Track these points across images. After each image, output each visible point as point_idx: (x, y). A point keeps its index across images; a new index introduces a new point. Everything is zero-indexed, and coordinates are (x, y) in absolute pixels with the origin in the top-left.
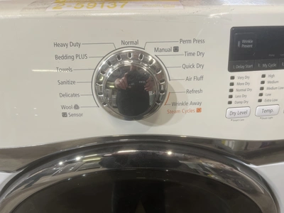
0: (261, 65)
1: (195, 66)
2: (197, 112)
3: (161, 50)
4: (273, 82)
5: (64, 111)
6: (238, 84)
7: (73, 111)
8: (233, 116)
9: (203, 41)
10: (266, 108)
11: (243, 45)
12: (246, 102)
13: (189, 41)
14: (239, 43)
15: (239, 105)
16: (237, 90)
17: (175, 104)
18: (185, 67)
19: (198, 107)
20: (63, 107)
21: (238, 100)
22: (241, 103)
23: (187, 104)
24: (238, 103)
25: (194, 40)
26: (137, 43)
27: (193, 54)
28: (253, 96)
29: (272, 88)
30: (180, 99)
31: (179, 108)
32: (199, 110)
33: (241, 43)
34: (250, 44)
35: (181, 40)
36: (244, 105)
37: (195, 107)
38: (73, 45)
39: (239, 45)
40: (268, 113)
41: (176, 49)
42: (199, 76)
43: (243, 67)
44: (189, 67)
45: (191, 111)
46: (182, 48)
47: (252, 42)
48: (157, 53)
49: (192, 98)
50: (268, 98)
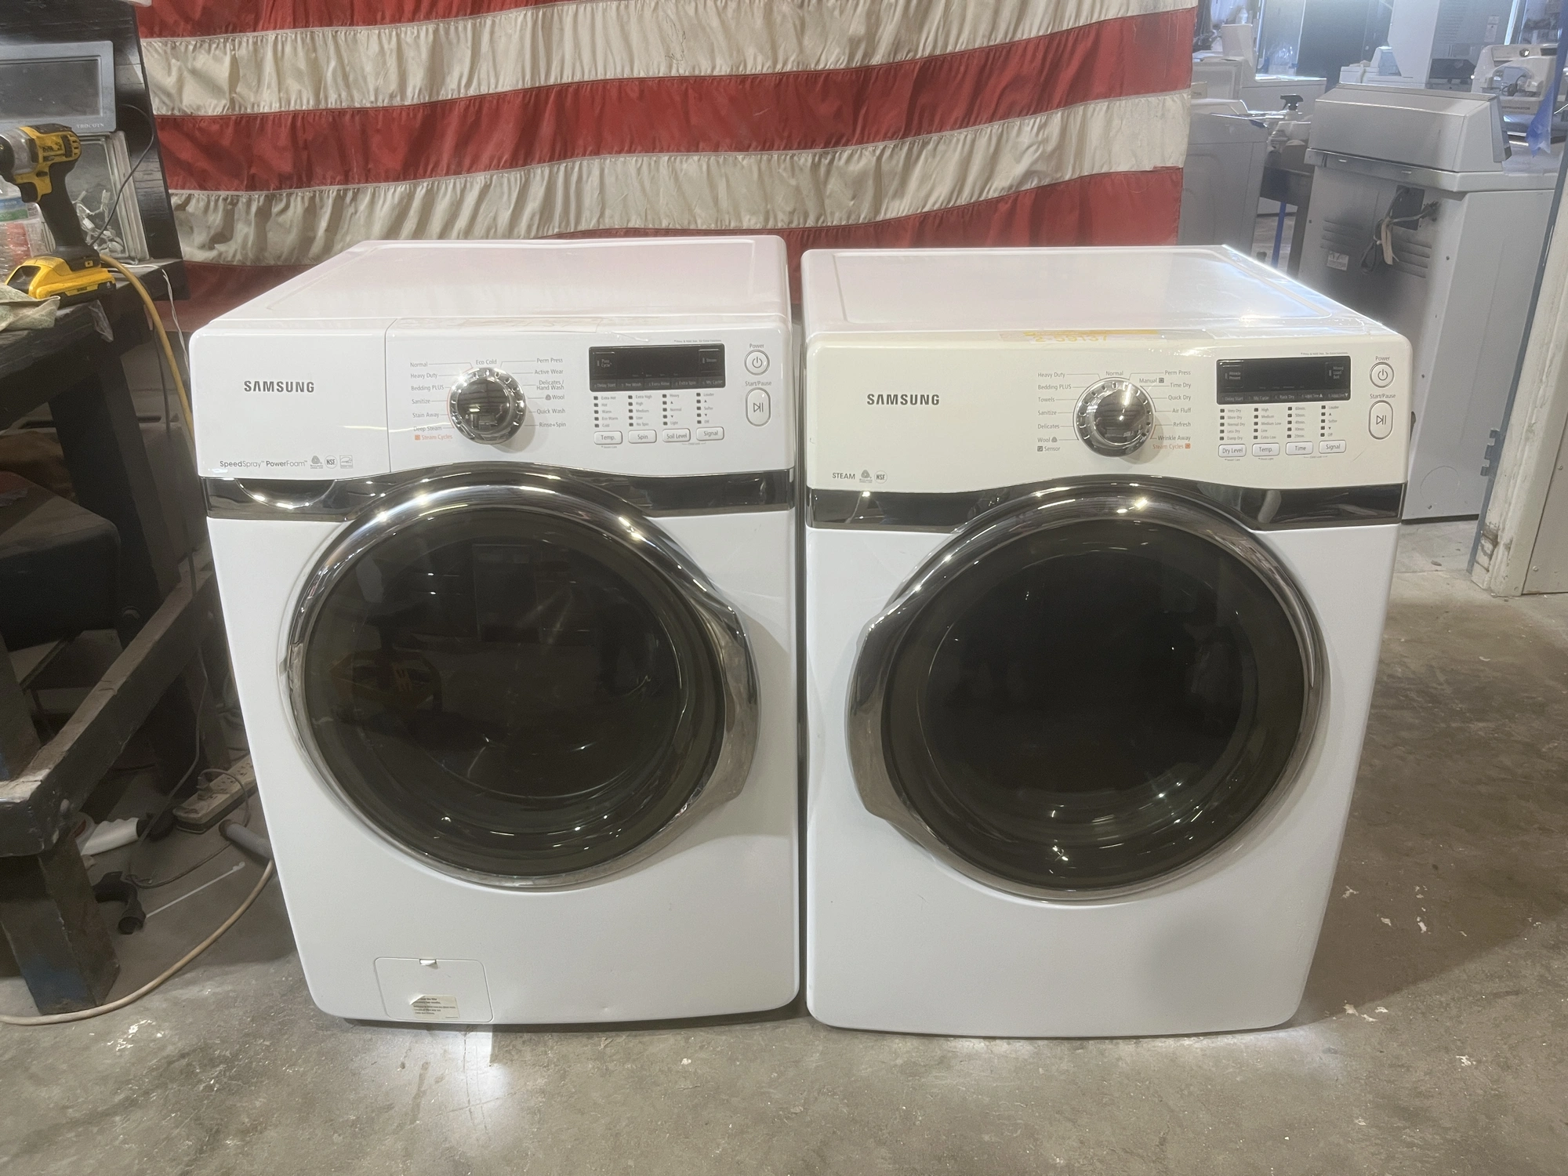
0: (1253, 398)
1: (1182, 398)
2: (1186, 448)
3: (1146, 381)
4: (1268, 417)
5: (1040, 444)
6: (1229, 418)
7: (1050, 444)
8: (1225, 454)
9: (1188, 373)
10: (1263, 446)
11: (1230, 378)
12: (1239, 438)
13: (1175, 373)
14: (1226, 374)
15: (1233, 442)
16: (1229, 424)
17: (1161, 438)
18: (1171, 398)
19: (1187, 442)
20: (1040, 440)
21: (1231, 435)
22: (1235, 439)
23: (1174, 438)
24: (1231, 439)
25: (1180, 372)
26: (1121, 374)
27: (1179, 386)
28: (1247, 433)
29: (1268, 424)
30: (1167, 431)
31: (1166, 442)
32: (1188, 446)
33: (1229, 376)
34: (1238, 376)
35: (1166, 372)
36: (1237, 441)
37: (1184, 442)
38: (1057, 375)
39: (1226, 377)
40: (1267, 453)
41: (1162, 380)
42: (1186, 409)
43: (1232, 399)
44: (1176, 398)
45: (1179, 447)
46: (1166, 377)
47: (1240, 374)
48: (1143, 384)
49: (1180, 431)
50: (1264, 434)
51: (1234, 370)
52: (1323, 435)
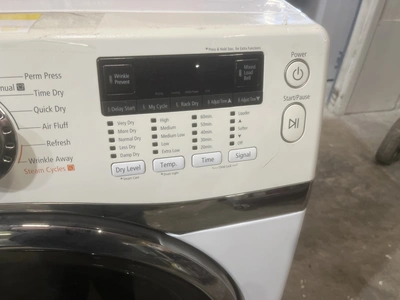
0: (147, 107)
1: (53, 109)
2: (69, 170)
4: (169, 128)
6: (120, 131)
8: (121, 173)
9: (58, 76)
10: (166, 161)
11: (116, 81)
12: (136, 154)
13: (39, 76)
14: (111, 77)
15: (127, 158)
16: (120, 140)
17: (33, 161)
18: (38, 110)
19: (69, 163)
21: (125, 152)
22: (130, 155)
23: (51, 160)
24: (125, 156)
25: (46, 75)
27: (48, 94)
28: (144, 147)
29: (169, 136)
30: (39, 153)
31: (40, 166)
32: (71, 168)
33: (114, 79)
34: (126, 79)
35: (26, 75)
36: (132, 158)
37: (65, 164)
39: (111, 81)
40: (170, 168)
41: (21, 87)
42: (61, 123)
43: (121, 109)
44: (44, 110)
45: (60, 169)
46: (27, 82)
47: (128, 76)
50: (166, 148)
51: (120, 71)
52: (232, 144)
